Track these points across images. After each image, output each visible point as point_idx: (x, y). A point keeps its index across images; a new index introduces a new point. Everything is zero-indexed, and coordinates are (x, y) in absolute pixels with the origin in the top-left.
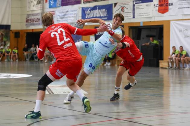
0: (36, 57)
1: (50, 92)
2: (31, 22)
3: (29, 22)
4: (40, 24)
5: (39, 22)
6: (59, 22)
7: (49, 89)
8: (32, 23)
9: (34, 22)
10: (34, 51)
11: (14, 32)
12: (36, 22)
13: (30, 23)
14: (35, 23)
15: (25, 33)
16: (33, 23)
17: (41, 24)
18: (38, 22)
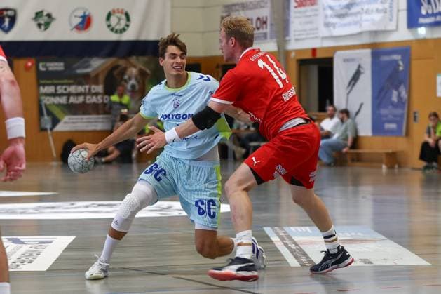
4: (268, 36)
5: (265, 31)
6: (332, 28)
10: (249, 127)
15: (218, 67)
17: (271, 38)
18: (261, 31)
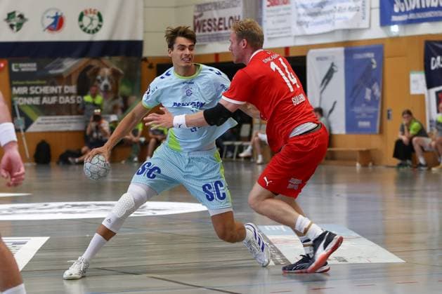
0: (228, 146)
1: (278, 258)
2: (210, 31)
3: (204, 31)
6: (304, 27)
7: (275, 248)
8: (213, 32)
9: (220, 29)
11: (155, 65)
12: (226, 29)
13: (207, 33)
14: (223, 32)
16: (218, 32)
